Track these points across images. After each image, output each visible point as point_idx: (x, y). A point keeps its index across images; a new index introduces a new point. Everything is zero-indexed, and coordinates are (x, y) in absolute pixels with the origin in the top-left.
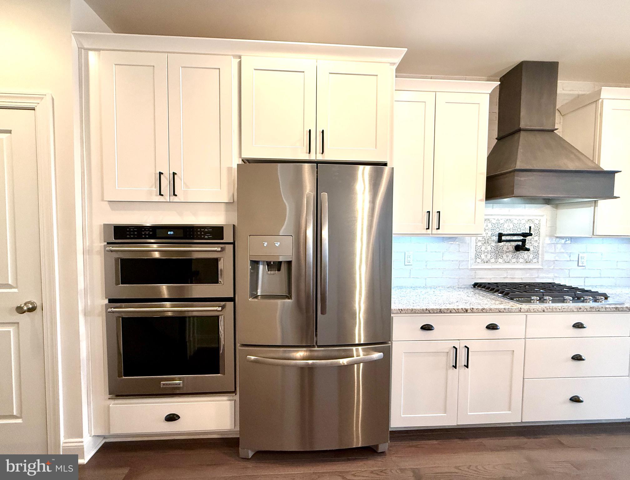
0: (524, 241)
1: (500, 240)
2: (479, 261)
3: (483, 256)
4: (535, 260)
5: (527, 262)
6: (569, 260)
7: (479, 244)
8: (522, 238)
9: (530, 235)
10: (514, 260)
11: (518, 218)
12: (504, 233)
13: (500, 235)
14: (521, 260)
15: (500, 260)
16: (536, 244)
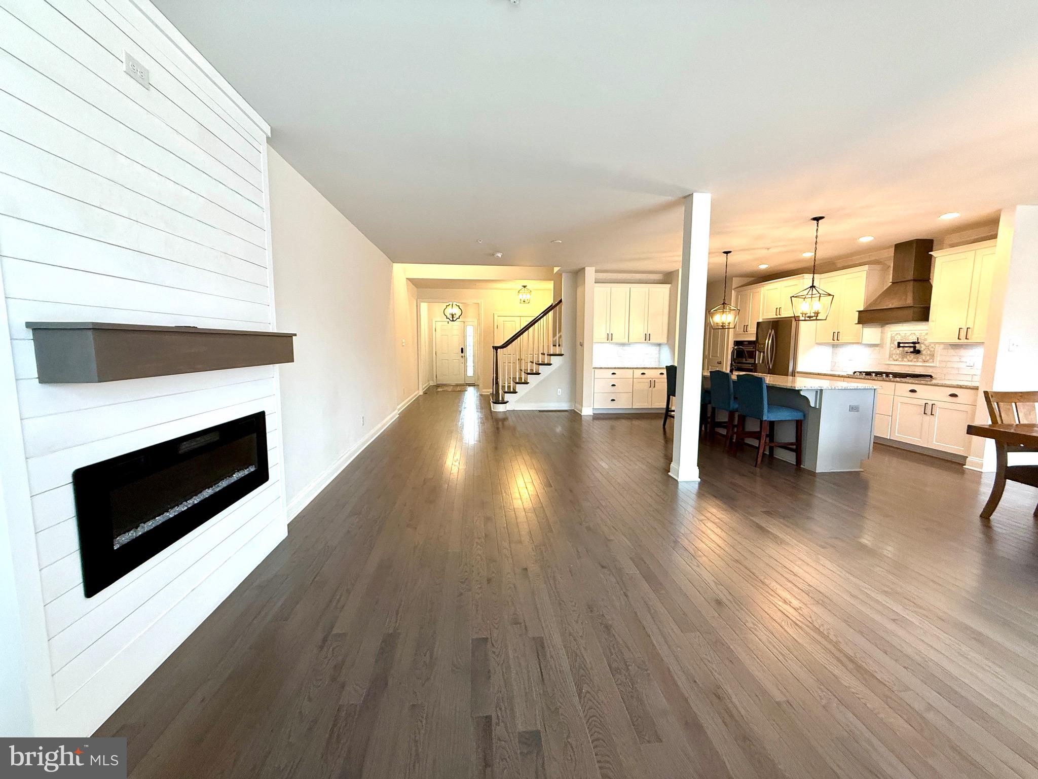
0: (915, 347)
1: (899, 346)
2: (891, 359)
3: (894, 356)
4: (931, 360)
5: (925, 362)
6: (959, 361)
7: (892, 349)
8: (912, 345)
9: (918, 343)
10: (915, 360)
11: (919, 332)
12: (901, 342)
13: (899, 343)
14: (920, 360)
15: (905, 359)
16: (932, 350)
